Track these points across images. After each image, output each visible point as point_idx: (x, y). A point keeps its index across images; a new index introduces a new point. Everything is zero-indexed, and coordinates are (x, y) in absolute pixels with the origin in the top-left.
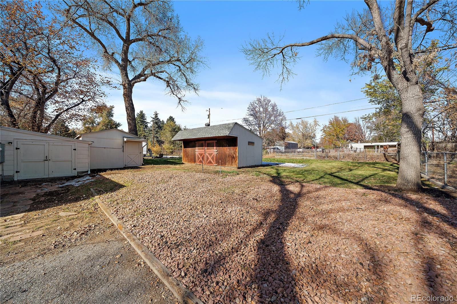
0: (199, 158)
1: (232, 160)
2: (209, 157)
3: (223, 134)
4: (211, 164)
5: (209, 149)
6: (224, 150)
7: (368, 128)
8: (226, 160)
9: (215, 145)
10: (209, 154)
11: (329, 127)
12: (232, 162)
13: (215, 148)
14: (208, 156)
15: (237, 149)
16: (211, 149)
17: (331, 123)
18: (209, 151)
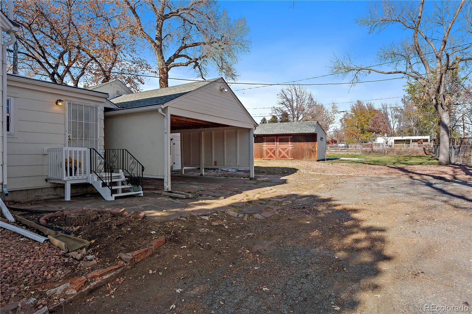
0: (267, 153)
1: (310, 154)
2: (283, 152)
3: (309, 131)
4: (285, 159)
5: (282, 144)
6: (301, 145)
7: (396, 117)
8: (303, 154)
9: (289, 140)
10: (282, 149)
11: (351, 116)
12: (311, 156)
13: (290, 143)
14: (281, 151)
15: (317, 144)
16: (285, 144)
17: (353, 110)
18: (282, 146)
